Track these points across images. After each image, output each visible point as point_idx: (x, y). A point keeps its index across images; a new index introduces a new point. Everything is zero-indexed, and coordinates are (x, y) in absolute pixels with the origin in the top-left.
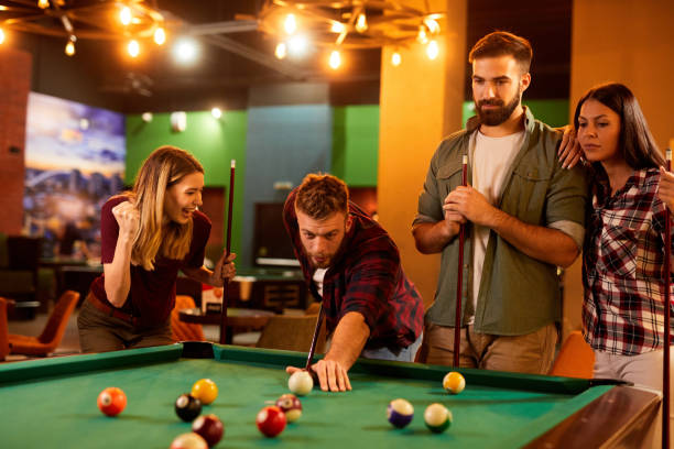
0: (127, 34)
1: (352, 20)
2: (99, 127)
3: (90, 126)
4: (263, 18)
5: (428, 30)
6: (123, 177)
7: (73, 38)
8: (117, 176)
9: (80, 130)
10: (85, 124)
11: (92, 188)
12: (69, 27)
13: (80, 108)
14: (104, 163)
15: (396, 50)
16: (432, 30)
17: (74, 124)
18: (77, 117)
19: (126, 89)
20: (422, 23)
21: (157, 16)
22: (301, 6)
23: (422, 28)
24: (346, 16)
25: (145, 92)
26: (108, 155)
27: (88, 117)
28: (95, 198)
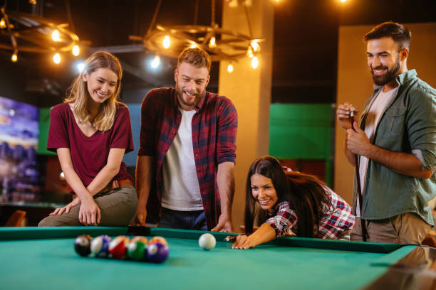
0: (53, 49)
1: (205, 42)
2: (22, 115)
3: (16, 115)
4: (148, 39)
5: (253, 49)
6: (36, 148)
7: (16, 51)
8: (32, 148)
9: (10, 117)
10: (12, 113)
11: (15, 155)
12: (14, 43)
13: (9, 102)
14: (24, 139)
15: (231, 63)
16: (255, 49)
17: (5, 112)
18: (7, 108)
19: (42, 90)
20: (250, 45)
21: (75, 37)
22: (173, 31)
23: (250, 48)
24: (201, 39)
25: (54, 92)
26: (27, 133)
27: (14, 108)
28: (17, 162)
